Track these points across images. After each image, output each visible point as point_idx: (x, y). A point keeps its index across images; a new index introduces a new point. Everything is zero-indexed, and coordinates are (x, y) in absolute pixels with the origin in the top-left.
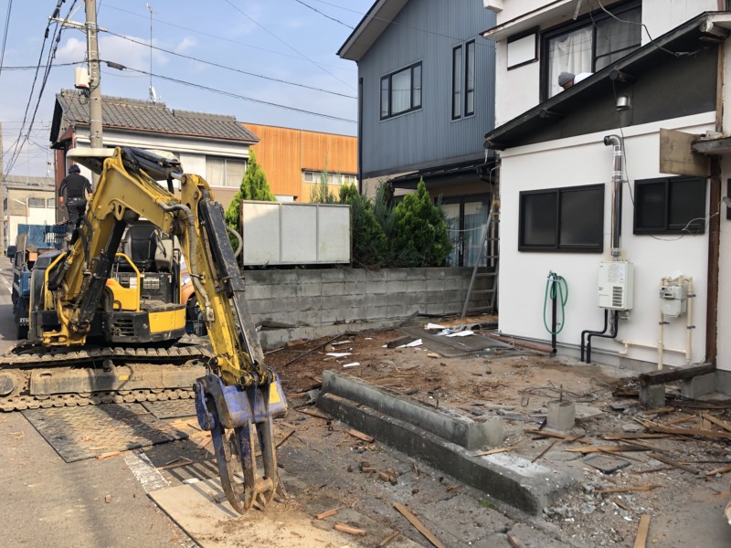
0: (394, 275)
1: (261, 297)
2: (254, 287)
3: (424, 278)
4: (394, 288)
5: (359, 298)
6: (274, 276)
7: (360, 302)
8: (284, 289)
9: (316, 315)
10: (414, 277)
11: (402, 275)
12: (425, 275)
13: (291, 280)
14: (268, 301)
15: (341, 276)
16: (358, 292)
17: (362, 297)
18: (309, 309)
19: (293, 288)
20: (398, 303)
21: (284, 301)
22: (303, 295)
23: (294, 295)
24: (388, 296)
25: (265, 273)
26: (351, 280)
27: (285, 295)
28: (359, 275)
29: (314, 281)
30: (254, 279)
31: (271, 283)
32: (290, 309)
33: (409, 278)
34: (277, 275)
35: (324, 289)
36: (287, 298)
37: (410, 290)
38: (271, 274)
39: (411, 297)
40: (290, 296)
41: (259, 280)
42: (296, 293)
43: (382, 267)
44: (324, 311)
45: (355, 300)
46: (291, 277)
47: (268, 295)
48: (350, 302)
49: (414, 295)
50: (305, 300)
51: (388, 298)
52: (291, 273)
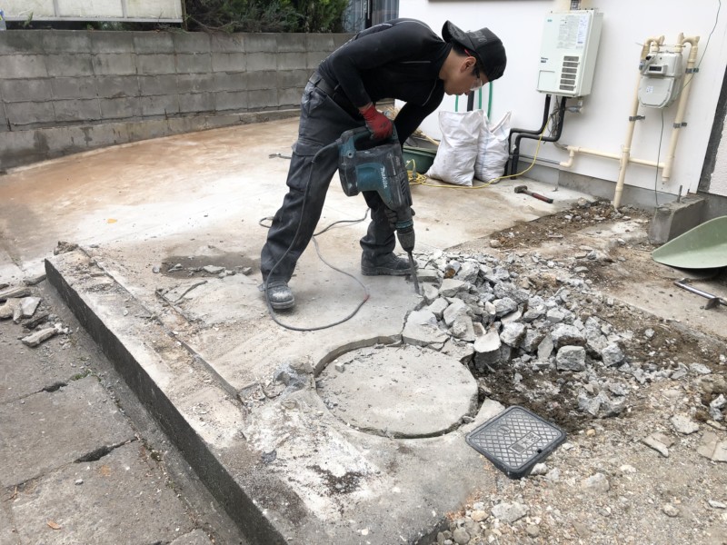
0: (257, 44)
1: (28, 75)
2: (11, 58)
3: (302, 48)
4: (259, 64)
5: (201, 78)
6: (46, 39)
7: (203, 84)
8: (70, 62)
9: (132, 105)
10: (287, 48)
11: (269, 43)
12: (305, 44)
13: (80, 48)
14: (43, 81)
15: (168, 43)
16: (197, 69)
17: (205, 77)
18: (119, 96)
19: (84, 61)
20: (265, 87)
21: (73, 81)
22: (105, 72)
23: (88, 73)
24: (248, 76)
25: (28, 34)
26: (186, 50)
27: (73, 71)
28: (196, 43)
29: (121, 50)
30: (10, 45)
31: (44, 52)
32: (85, 95)
33: (280, 48)
34: (51, 39)
35: (141, 64)
36: (76, 77)
37: (282, 67)
38: (41, 37)
39: (285, 78)
40: (82, 73)
41: (21, 46)
42: (92, 68)
43: (237, 30)
44: (144, 99)
45: (196, 81)
46: (78, 42)
47: (41, 72)
48: (187, 85)
49: (288, 74)
50: (109, 81)
51: (248, 78)
52: (77, 35)
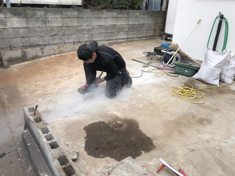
0: (110, 14)
1: (19, 26)
2: (12, 19)
3: (127, 16)
4: (110, 22)
5: (88, 28)
6: (27, 12)
7: (89, 30)
8: (37, 21)
9: (61, 38)
10: (121, 16)
11: (115, 14)
12: (128, 14)
13: (41, 15)
14: (25, 29)
15: (76, 13)
16: (87, 24)
17: (90, 27)
18: (56, 35)
19: (42, 21)
20: (112, 31)
21: (38, 29)
22: (50, 25)
23: (44, 26)
24: (106, 27)
25: (20, 9)
26: (83, 16)
27: (38, 25)
28: (87, 13)
29: (57, 16)
30: (12, 13)
31: (26, 17)
32: (42, 34)
33: (119, 16)
34: (29, 11)
35: (65, 22)
36: (39, 27)
37: (119, 24)
38: (25, 10)
39: (120, 27)
40: (41, 26)
41: (16, 14)
42: (45, 24)
43: (103, 8)
44: (66, 36)
45: (86, 29)
46: (40, 13)
47: (24, 25)
48: (82, 30)
49: (121, 26)
50: (52, 28)
51: (106, 28)
52: (40, 10)
